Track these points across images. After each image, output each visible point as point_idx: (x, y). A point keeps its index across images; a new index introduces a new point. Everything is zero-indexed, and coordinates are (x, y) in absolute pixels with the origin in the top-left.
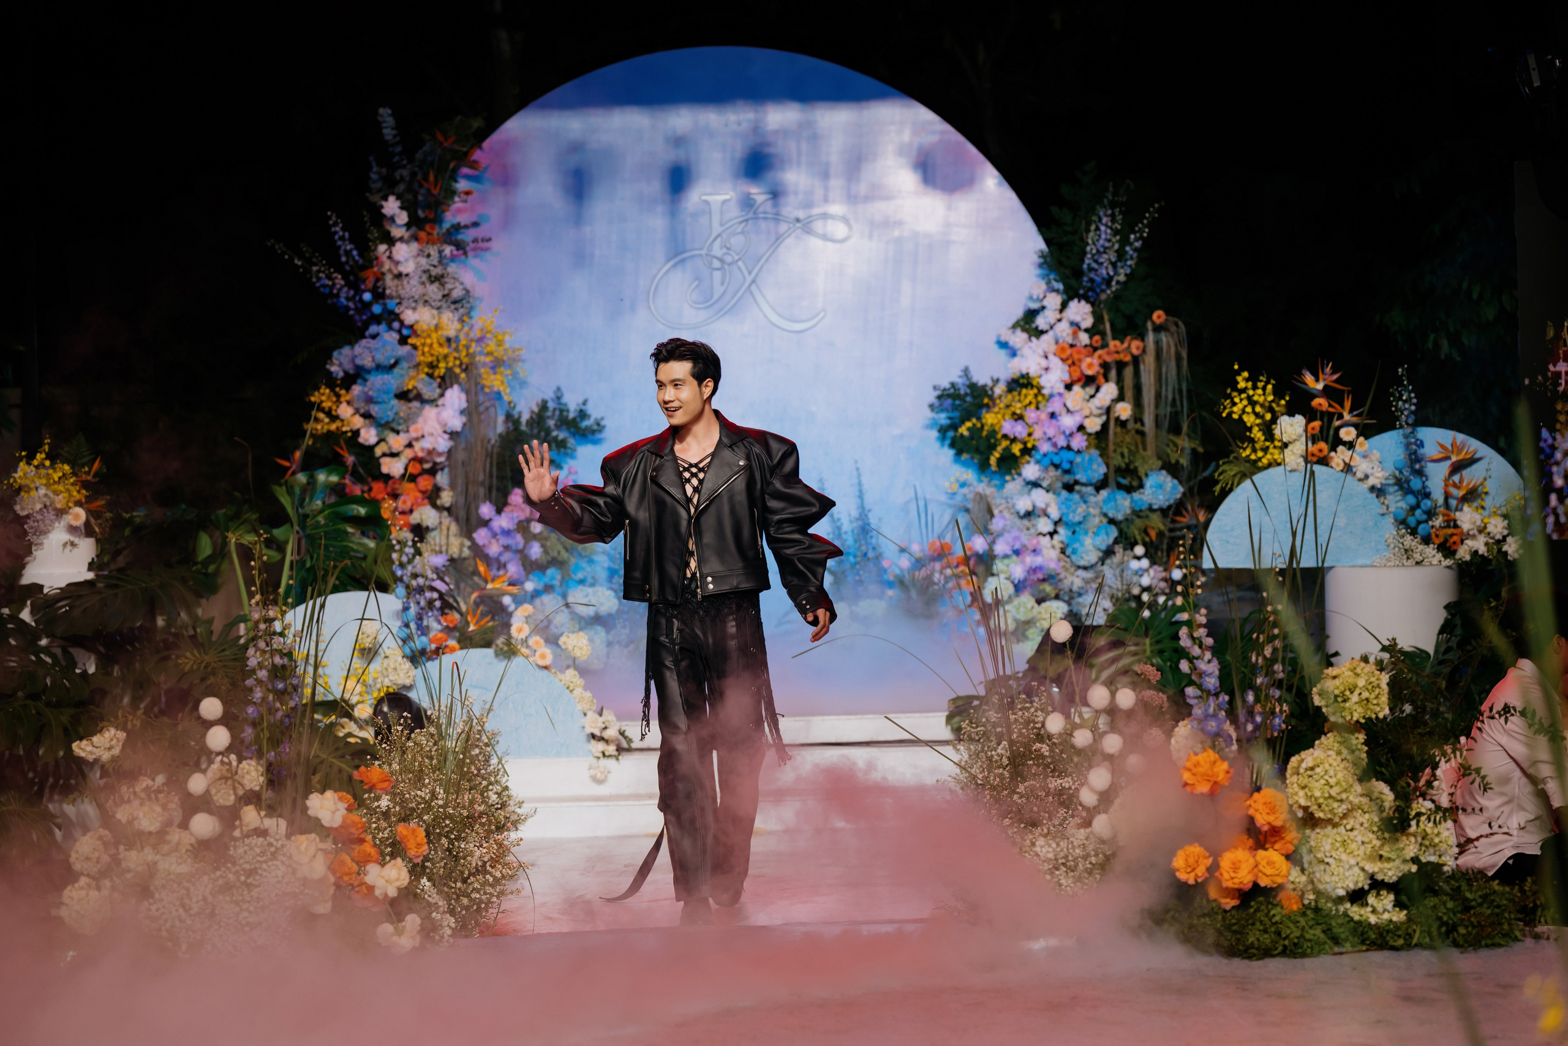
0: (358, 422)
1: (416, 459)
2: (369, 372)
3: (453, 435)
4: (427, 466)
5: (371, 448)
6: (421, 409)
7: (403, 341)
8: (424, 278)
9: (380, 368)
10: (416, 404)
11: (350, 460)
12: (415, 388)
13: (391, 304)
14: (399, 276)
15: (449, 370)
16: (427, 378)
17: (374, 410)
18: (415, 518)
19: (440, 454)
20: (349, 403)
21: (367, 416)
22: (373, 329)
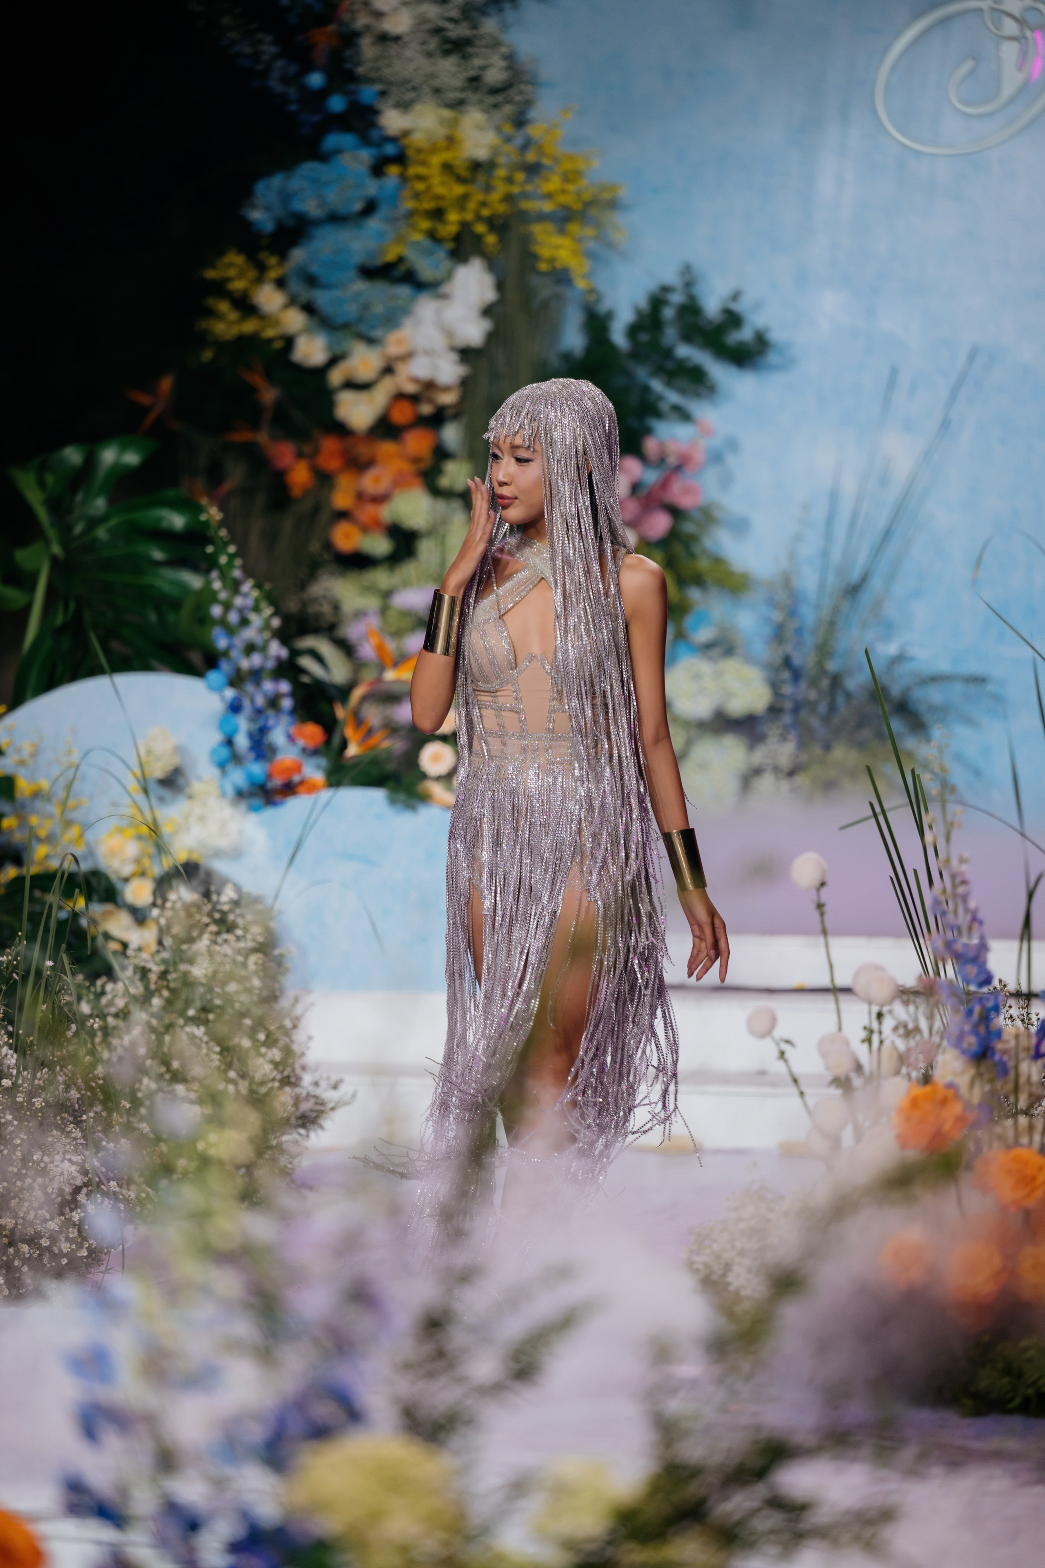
0: (294, 320)
1: (400, 397)
2: (317, 223)
3: (466, 354)
4: (426, 409)
5: (320, 373)
6: (412, 300)
7: (377, 170)
8: (433, 43)
9: (336, 218)
10: (404, 291)
11: (269, 395)
12: (401, 260)
13: (367, 94)
14: (384, 38)
15: (465, 226)
16: (427, 243)
17: (322, 298)
18: (387, 513)
19: (446, 389)
20: (281, 283)
21: (309, 309)
22: (333, 140)
